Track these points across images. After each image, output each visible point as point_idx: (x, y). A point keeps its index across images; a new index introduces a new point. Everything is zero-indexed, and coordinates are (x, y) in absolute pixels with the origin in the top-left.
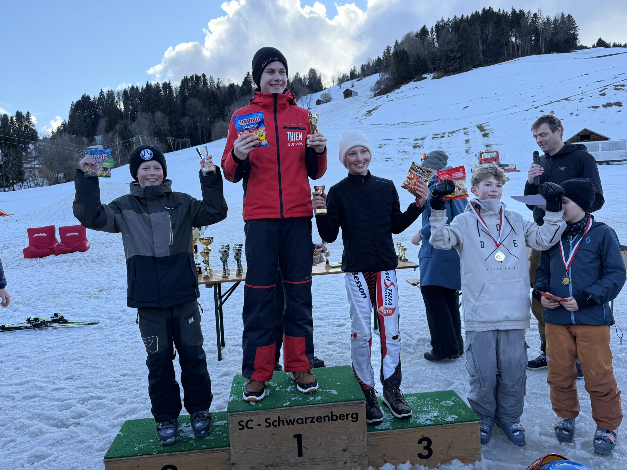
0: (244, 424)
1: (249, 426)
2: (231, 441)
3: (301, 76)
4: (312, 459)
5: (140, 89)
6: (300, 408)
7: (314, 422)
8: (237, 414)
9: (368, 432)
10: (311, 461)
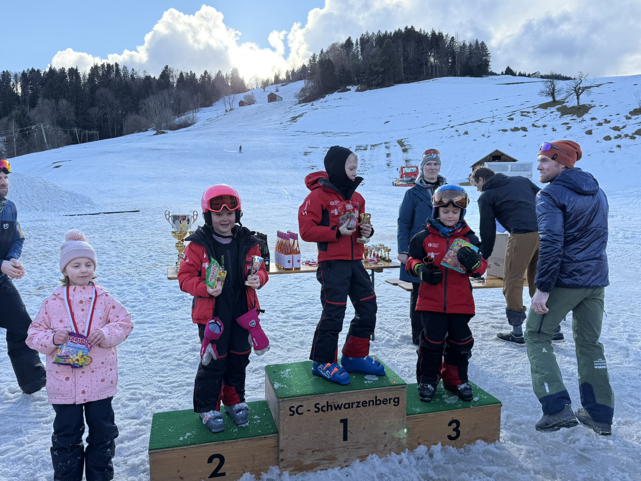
0: (294, 409)
1: (300, 411)
2: (279, 428)
4: (356, 443)
6: (347, 393)
7: (360, 407)
8: (289, 400)
9: (407, 415)
10: (354, 445)
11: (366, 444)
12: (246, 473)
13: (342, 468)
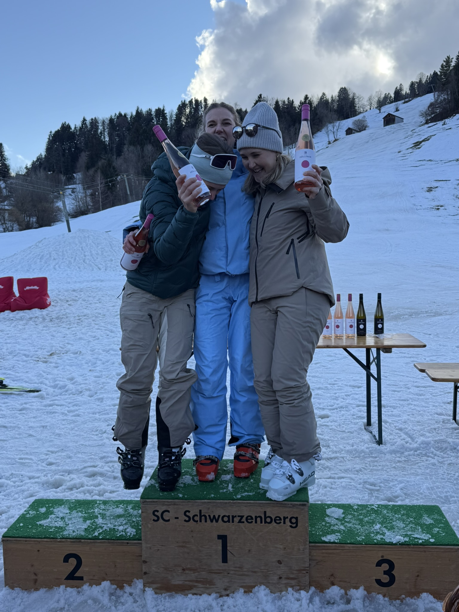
0: (159, 514)
1: (164, 517)
2: (143, 534)
3: (329, 97)
4: (239, 568)
5: (129, 117)
6: (226, 503)
7: (243, 522)
8: (151, 502)
9: (310, 542)
10: (237, 571)
11: (253, 572)
12: (105, 582)
13: (221, 596)
